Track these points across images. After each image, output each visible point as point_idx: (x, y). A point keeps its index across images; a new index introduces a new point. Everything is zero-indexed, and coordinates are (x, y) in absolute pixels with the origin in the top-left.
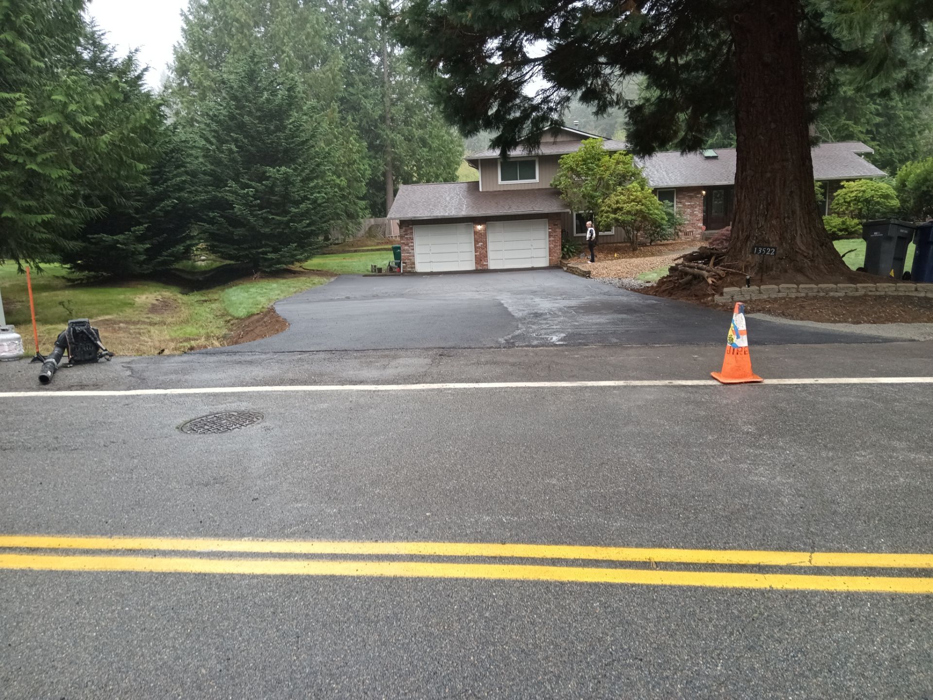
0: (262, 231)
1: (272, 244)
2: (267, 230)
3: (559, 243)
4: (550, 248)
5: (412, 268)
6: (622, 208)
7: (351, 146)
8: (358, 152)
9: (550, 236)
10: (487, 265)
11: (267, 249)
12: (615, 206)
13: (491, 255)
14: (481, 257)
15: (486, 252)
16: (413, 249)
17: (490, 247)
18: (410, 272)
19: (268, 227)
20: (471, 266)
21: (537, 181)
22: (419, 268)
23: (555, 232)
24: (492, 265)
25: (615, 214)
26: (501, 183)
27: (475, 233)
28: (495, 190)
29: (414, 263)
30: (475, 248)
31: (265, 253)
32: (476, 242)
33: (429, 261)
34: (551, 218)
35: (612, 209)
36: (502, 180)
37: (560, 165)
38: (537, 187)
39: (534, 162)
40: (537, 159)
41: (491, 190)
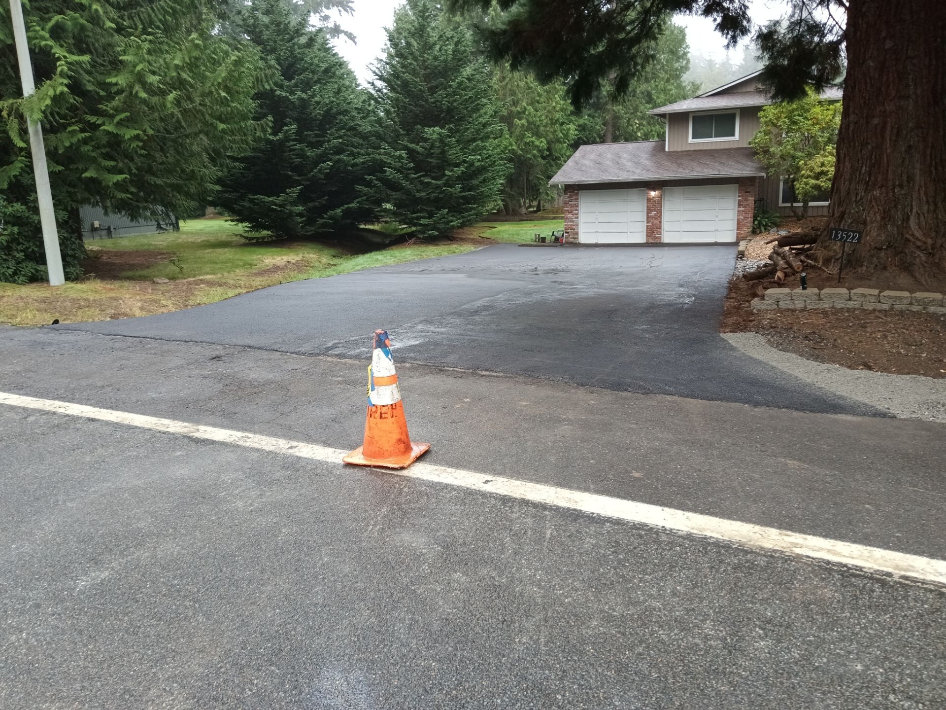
0: (418, 195)
1: (429, 209)
2: (424, 194)
3: (750, 214)
4: (738, 220)
5: (574, 238)
6: (828, 171)
7: (554, 104)
8: (562, 110)
9: (739, 205)
10: (660, 238)
11: (422, 214)
12: (818, 170)
13: (666, 226)
14: (654, 227)
15: (660, 222)
16: (577, 218)
17: (666, 216)
18: (572, 243)
19: (425, 191)
20: (641, 239)
21: (737, 138)
22: (583, 239)
23: (746, 200)
24: (666, 238)
25: (818, 179)
26: (691, 141)
27: (649, 200)
28: (684, 149)
29: (577, 234)
30: (648, 217)
31: (418, 218)
32: (649, 210)
33: (594, 231)
34: (742, 183)
35: (814, 173)
36: (693, 138)
37: (760, 118)
38: (736, 146)
39: (734, 116)
40: (738, 112)
41: (679, 150)
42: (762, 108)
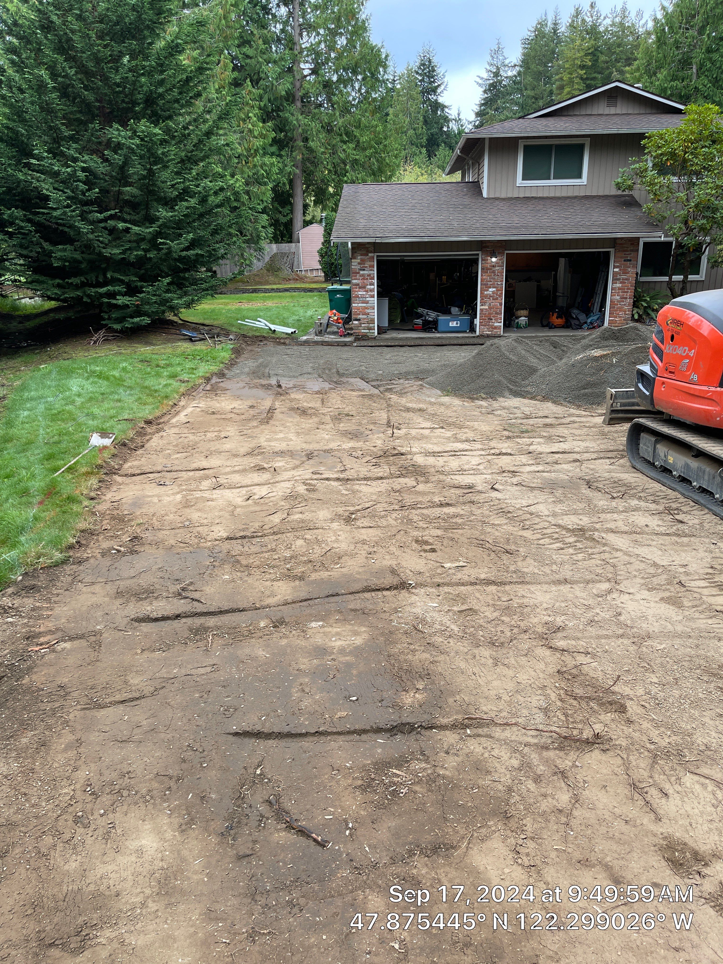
3: (630, 293)
5: (369, 328)
9: (615, 280)
10: (499, 328)
11: (117, 288)
14: (491, 312)
15: (501, 304)
16: (373, 297)
18: (367, 337)
21: (585, 181)
23: (625, 272)
26: (521, 184)
27: (485, 270)
28: (512, 195)
29: (373, 322)
30: (483, 297)
32: (484, 286)
34: (620, 248)
36: (525, 179)
38: (583, 193)
39: (580, 148)
40: (587, 142)
41: (503, 196)
42: (642, 136)
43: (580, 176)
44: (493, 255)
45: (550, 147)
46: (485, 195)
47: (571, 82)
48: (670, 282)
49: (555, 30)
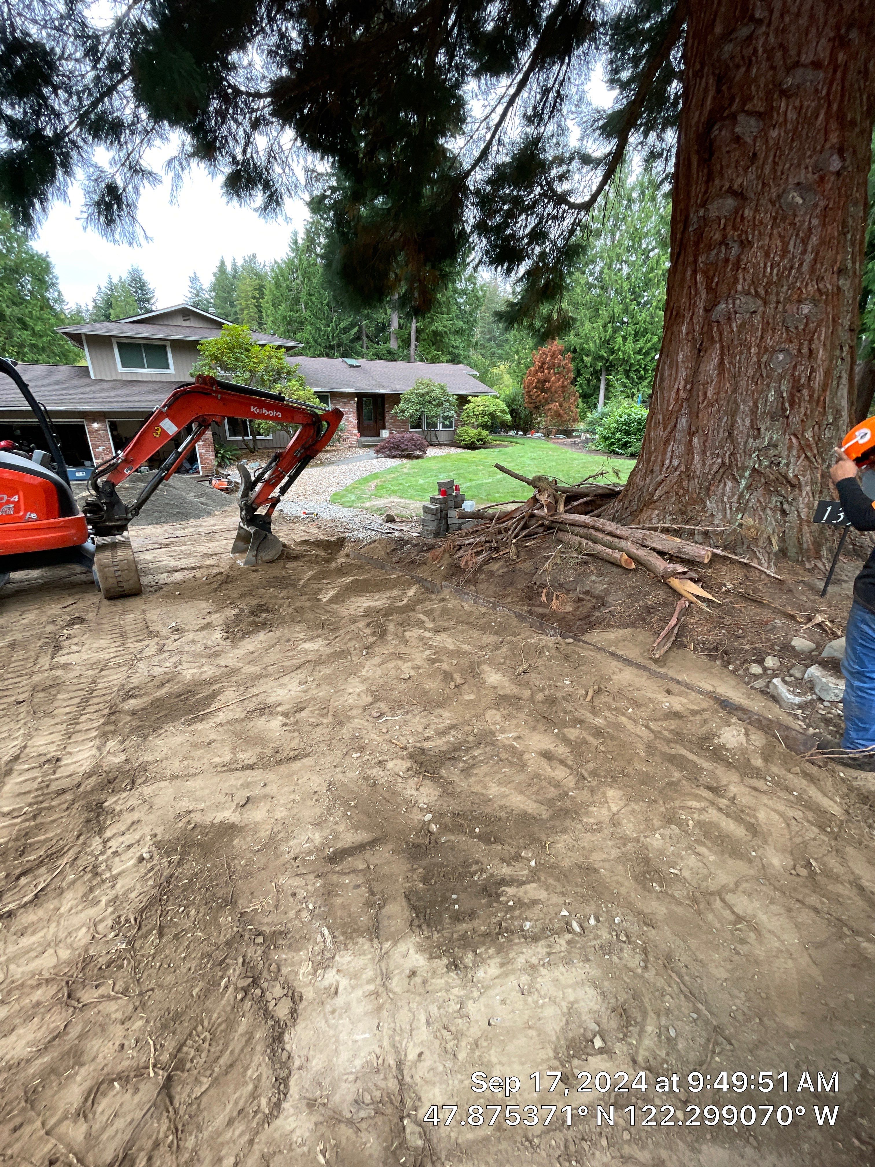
3: (211, 448)
4: (200, 454)
21: (173, 371)
26: (121, 371)
27: (91, 433)
28: (114, 378)
30: (95, 453)
32: (94, 445)
36: (124, 366)
37: (198, 352)
38: (174, 380)
39: (164, 348)
40: (168, 344)
41: (109, 378)
42: (197, 343)
43: (168, 367)
44: (94, 421)
45: (139, 345)
46: (93, 377)
47: (247, 307)
48: (244, 440)
49: (235, 271)
